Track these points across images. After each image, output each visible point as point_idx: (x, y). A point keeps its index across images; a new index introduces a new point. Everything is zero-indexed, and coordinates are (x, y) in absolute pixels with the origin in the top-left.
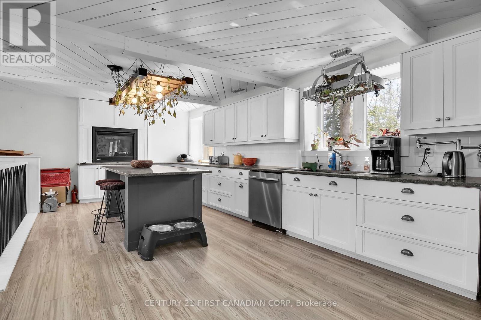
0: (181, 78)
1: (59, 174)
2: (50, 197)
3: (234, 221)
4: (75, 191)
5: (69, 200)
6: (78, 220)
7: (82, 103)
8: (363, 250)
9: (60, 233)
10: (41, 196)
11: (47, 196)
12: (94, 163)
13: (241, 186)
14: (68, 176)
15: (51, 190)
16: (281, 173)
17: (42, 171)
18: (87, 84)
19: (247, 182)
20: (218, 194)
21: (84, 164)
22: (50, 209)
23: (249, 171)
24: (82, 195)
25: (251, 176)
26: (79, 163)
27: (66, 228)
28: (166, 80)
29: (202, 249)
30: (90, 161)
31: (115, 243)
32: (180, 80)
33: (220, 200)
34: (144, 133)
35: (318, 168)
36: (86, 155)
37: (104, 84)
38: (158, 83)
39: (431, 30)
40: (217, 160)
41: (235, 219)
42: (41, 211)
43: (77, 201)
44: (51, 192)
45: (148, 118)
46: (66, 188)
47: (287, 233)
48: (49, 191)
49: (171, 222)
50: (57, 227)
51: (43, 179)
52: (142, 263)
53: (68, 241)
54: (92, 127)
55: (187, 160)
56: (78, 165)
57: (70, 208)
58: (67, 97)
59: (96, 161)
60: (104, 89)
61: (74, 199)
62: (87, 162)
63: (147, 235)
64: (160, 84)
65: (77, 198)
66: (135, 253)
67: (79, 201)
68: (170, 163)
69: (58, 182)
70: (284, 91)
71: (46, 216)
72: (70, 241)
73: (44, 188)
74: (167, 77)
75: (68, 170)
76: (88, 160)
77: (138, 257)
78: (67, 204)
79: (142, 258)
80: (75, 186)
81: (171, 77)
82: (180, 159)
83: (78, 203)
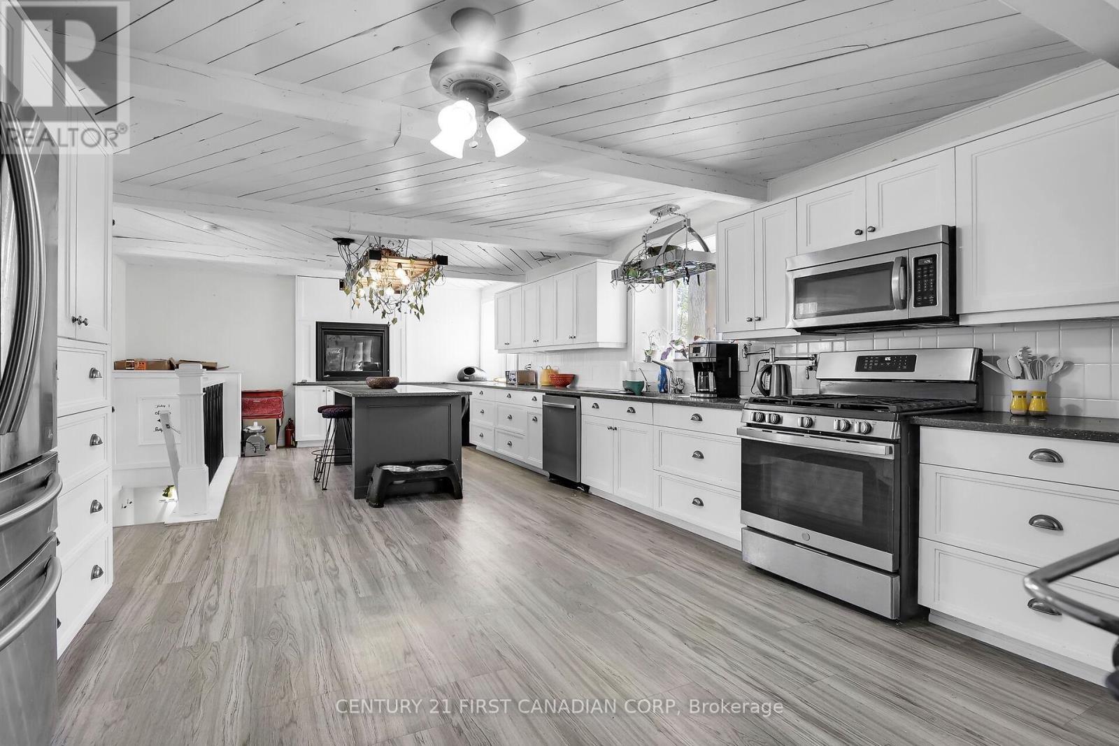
0: (430, 256)
1: (267, 399)
2: (254, 433)
3: (524, 476)
4: (291, 426)
5: (281, 442)
6: (295, 467)
7: (301, 284)
8: (660, 504)
9: (270, 479)
10: (243, 433)
11: (250, 431)
12: (318, 382)
13: (535, 420)
14: (280, 402)
15: (256, 424)
16: (579, 397)
17: (244, 394)
18: (306, 261)
19: (541, 411)
20: (508, 435)
21: (304, 384)
22: (255, 452)
23: (544, 394)
24: (300, 435)
25: (546, 403)
26: (297, 382)
27: (277, 474)
28: (409, 261)
29: (454, 502)
30: (313, 380)
31: (340, 491)
32: (429, 260)
33: (510, 444)
34: (401, 330)
35: (644, 389)
36: (306, 367)
37: (331, 260)
38: (400, 265)
39: (771, 182)
40: (515, 377)
41: (527, 473)
42: (243, 456)
43: (293, 443)
44: (255, 426)
45: (386, 315)
46: (278, 421)
47: (590, 490)
48: (252, 425)
49: (414, 464)
50: (266, 472)
51: (245, 407)
52: (369, 509)
53: (281, 487)
54: (317, 322)
55: (474, 377)
56: (294, 385)
57: (283, 452)
58: (278, 275)
59: (323, 379)
60: (331, 267)
61: (289, 439)
62: (309, 381)
63: (377, 475)
64: (401, 267)
65: (294, 439)
66: (364, 502)
67: (296, 443)
68: (444, 383)
69: (266, 411)
70: (596, 265)
71: (249, 462)
72: (284, 487)
73: (246, 421)
74: (410, 258)
75: (279, 393)
76: (310, 376)
77: (367, 504)
78: (278, 447)
79: (370, 505)
80: (290, 419)
81: (416, 258)
82: (462, 376)
83: (295, 447)
